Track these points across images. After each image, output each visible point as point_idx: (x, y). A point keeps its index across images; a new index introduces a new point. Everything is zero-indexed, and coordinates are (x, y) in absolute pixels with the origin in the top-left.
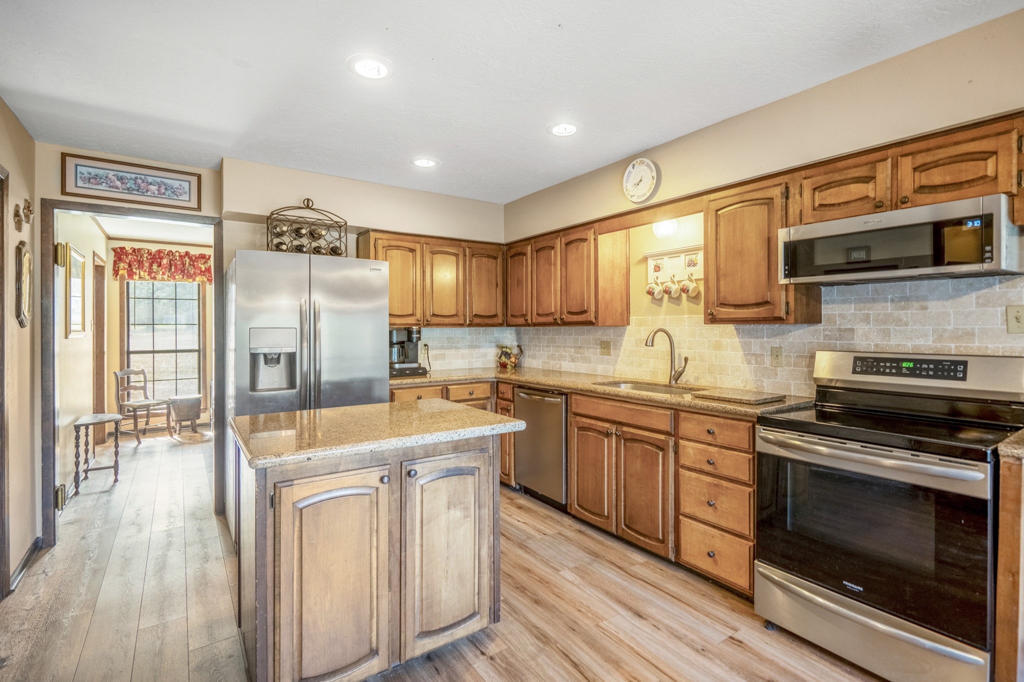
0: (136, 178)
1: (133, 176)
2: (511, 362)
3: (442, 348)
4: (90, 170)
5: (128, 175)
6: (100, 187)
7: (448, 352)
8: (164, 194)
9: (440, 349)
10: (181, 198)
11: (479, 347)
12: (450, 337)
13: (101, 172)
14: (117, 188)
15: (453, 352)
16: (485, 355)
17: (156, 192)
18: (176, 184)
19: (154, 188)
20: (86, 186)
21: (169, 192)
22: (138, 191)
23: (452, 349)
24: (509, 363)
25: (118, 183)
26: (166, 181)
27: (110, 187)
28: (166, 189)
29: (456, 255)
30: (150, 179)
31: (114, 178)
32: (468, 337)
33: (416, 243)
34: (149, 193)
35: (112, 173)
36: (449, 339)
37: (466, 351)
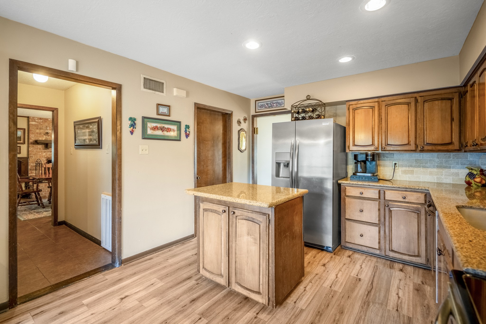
0: (271, 103)
1: (270, 102)
2: (475, 181)
3: (411, 166)
4: (261, 104)
5: (269, 102)
6: (263, 108)
7: (415, 169)
8: (278, 106)
9: (409, 167)
10: (282, 106)
11: (450, 168)
12: (418, 159)
13: (263, 103)
14: (267, 107)
15: (421, 169)
16: (457, 174)
17: (276, 106)
18: (280, 101)
19: (275, 105)
20: (260, 109)
21: (279, 105)
22: (271, 107)
23: (420, 167)
24: (473, 182)
25: (267, 106)
26: (278, 101)
27: (265, 107)
28: (278, 104)
29: (408, 104)
30: (274, 102)
31: (266, 104)
32: (437, 160)
33: (375, 102)
34: (274, 107)
35: (265, 103)
36: (416, 161)
37: (435, 170)
